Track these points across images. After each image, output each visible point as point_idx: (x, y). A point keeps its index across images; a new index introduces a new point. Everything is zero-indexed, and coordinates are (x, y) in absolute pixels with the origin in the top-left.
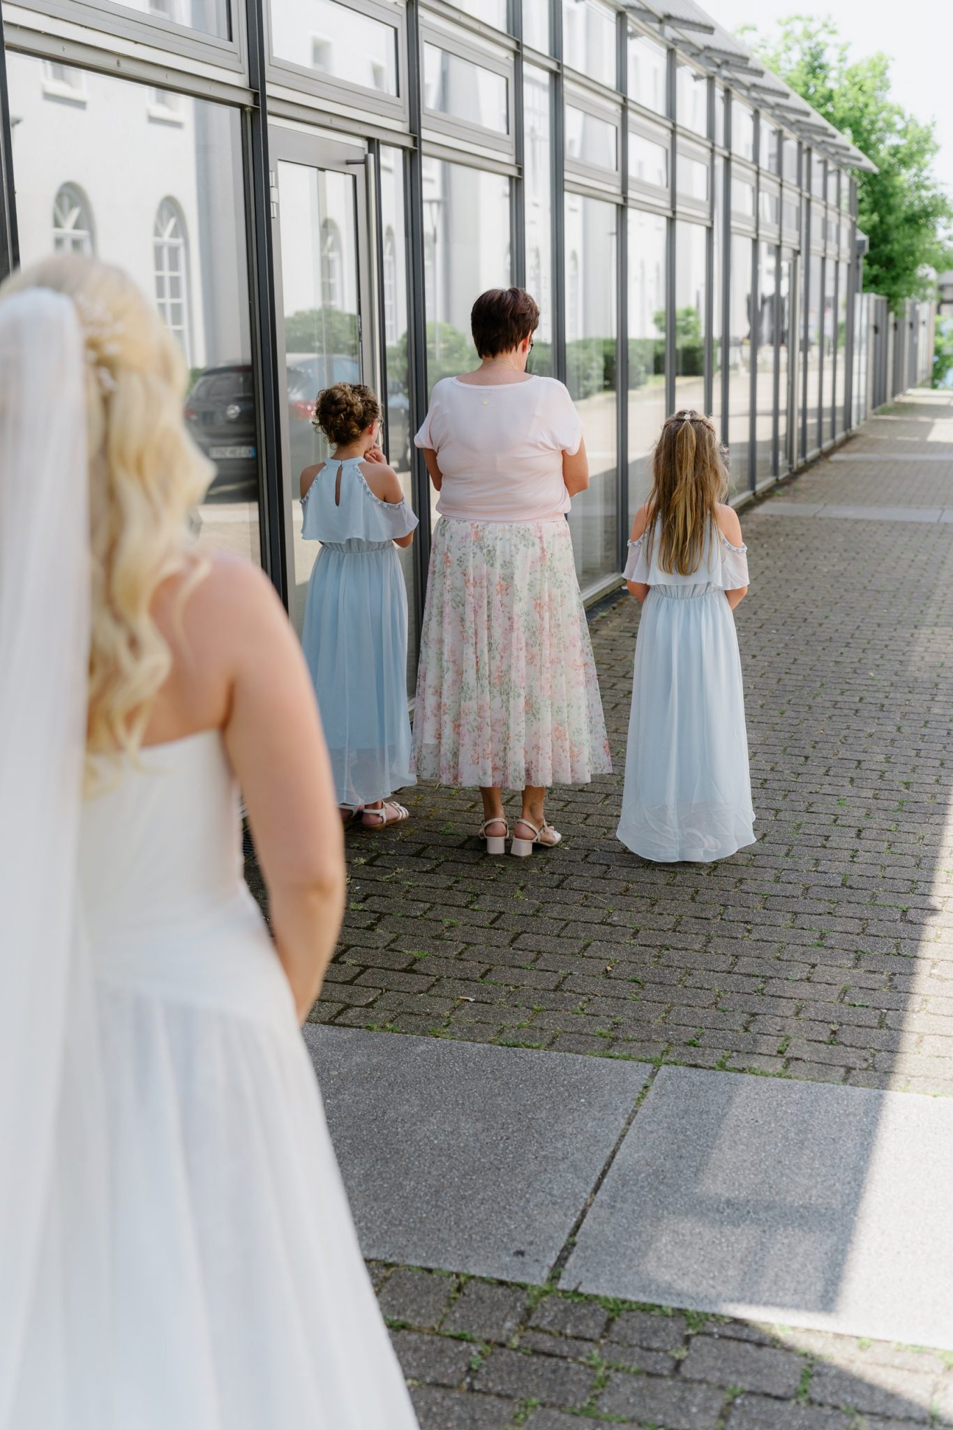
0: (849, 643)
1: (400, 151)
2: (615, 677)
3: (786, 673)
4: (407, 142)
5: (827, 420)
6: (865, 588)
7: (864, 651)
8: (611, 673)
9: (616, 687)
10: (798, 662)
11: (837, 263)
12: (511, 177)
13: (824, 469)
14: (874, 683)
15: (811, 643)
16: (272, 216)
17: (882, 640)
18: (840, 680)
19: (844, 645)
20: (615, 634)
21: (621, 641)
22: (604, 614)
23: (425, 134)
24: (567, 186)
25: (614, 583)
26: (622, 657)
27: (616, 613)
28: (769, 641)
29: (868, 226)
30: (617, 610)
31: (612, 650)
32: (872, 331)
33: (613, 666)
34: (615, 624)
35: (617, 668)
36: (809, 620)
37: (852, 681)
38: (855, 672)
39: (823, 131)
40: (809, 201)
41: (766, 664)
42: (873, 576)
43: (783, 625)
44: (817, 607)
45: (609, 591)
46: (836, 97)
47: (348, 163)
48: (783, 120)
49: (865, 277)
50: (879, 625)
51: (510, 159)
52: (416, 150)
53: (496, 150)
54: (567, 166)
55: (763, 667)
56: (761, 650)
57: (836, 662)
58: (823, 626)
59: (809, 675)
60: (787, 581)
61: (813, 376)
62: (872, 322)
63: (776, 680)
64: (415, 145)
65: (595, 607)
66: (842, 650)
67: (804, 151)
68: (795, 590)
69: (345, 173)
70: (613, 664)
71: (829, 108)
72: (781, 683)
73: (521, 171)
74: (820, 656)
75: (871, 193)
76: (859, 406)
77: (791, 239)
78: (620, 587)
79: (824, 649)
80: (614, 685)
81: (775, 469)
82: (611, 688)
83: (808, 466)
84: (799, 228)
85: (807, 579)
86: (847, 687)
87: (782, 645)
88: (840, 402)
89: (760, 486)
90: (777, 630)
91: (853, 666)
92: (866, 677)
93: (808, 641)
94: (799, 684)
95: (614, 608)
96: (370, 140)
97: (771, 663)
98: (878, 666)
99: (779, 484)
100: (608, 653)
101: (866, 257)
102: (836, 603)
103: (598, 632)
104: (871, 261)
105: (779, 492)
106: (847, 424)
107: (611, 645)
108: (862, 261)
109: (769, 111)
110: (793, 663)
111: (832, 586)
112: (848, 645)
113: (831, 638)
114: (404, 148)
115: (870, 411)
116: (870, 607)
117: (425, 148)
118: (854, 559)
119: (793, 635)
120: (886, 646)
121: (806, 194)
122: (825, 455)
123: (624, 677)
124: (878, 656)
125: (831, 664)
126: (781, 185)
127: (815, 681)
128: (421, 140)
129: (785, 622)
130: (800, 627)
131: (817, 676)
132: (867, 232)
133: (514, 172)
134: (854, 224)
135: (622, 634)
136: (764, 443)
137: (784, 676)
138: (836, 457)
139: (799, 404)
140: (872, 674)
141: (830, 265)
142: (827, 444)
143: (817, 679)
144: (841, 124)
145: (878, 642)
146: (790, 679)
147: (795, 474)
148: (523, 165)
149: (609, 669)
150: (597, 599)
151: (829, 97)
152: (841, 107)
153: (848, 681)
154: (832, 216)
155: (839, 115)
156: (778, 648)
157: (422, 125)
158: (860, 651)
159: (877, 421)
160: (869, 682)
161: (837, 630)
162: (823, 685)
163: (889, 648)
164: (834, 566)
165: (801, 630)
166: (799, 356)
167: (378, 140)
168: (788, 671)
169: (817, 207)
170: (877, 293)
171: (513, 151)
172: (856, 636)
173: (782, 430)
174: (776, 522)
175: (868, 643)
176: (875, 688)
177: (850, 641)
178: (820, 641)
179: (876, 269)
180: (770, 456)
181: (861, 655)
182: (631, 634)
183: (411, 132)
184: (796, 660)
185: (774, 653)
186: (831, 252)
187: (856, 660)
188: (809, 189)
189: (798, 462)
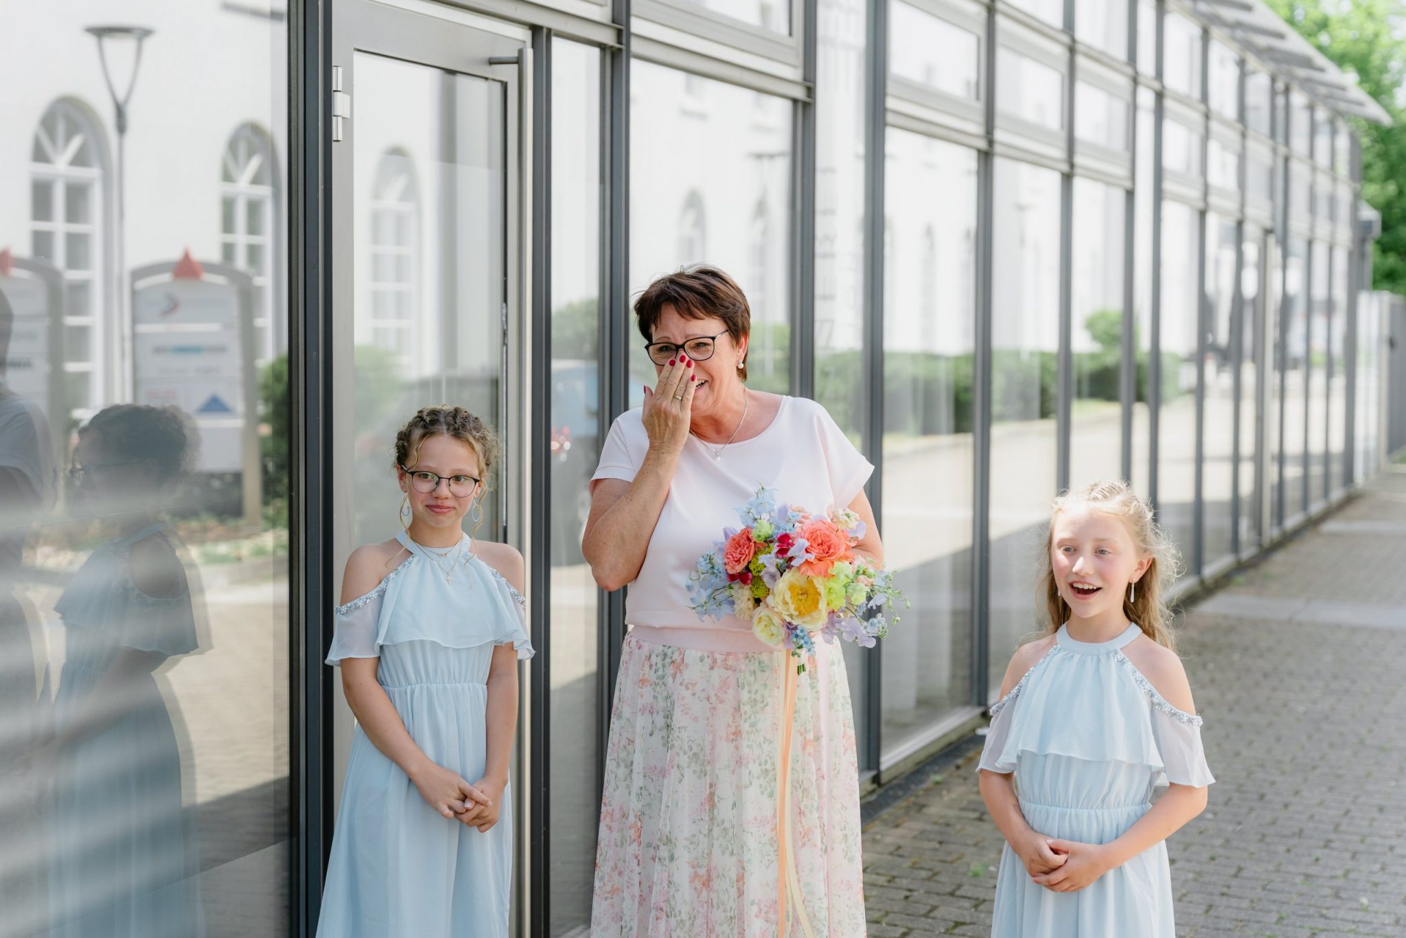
0: (1330, 841)
1: (596, 51)
2: (938, 894)
3: (1223, 894)
4: (608, 38)
5: (1316, 470)
6: (1362, 742)
7: (1354, 856)
8: (932, 886)
9: (936, 913)
10: (1244, 873)
11: (1331, 249)
12: (795, 101)
13: (1310, 546)
14: (1368, 918)
15: (1268, 840)
16: (334, 138)
17: (1385, 837)
18: (1312, 911)
19: (1322, 843)
20: (952, 813)
21: (958, 827)
22: (938, 778)
23: (637, 26)
24: (890, 118)
25: (963, 725)
26: (955, 856)
27: (959, 777)
28: (1201, 833)
29: (1381, 200)
30: (962, 772)
31: (940, 843)
32: (1385, 348)
33: (936, 874)
34: (953, 795)
35: (942, 878)
36: (1267, 798)
37: (1330, 913)
38: (1337, 896)
39: (1307, 63)
40: (1287, 160)
41: (1191, 876)
42: (1375, 721)
43: (1226, 804)
44: (1283, 773)
45: (954, 737)
46: (1334, 25)
47: (492, 62)
48: (1248, 46)
49: (1376, 270)
50: (1381, 810)
51: (795, 74)
52: (620, 50)
53: (770, 59)
54: (891, 88)
55: (1186, 881)
56: (1185, 849)
57: (1307, 876)
58: (1291, 808)
59: (1260, 899)
60: (1239, 726)
61: (1294, 406)
62: (1386, 332)
63: (1204, 908)
64: (620, 42)
65: (928, 764)
66: (1319, 853)
67: (1280, 92)
68: (1250, 743)
69: (486, 79)
70: (937, 870)
71: (1324, 38)
72: (1212, 913)
73: (811, 91)
74: (1280, 864)
75: (1383, 155)
76: (1367, 453)
77: (1259, 211)
78: (974, 730)
79: (1288, 851)
80: (934, 908)
81: (1235, 545)
82: (926, 916)
83: (1286, 540)
84: (1272, 197)
85: (1270, 724)
86: (1321, 924)
87: (1219, 842)
88: (1337, 445)
89: (1212, 569)
90: (1215, 814)
91: (1335, 883)
92: (1355, 905)
93: (1264, 836)
94: (1242, 916)
95: (958, 767)
96: (535, 29)
97: (1199, 874)
98: (1376, 885)
99: (1241, 567)
100: (935, 849)
101: (1378, 242)
102: (1314, 768)
103: (925, 810)
104: (1385, 248)
105: (1240, 579)
106: (1348, 477)
107: (941, 833)
108: (1371, 248)
109: (1226, 31)
110: (1236, 876)
111: (1310, 737)
112: (1327, 844)
113: (1301, 831)
114: (602, 47)
115: (1383, 457)
116: (1368, 775)
117: (636, 46)
118: (1347, 691)
119: (1239, 823)
120: (1392, 848)
121: (1282, 150)
122: (1313, 523)
123: (952, 894)
124: (1376, 867)
125: (1299, 880)
126: (1244, 135)
127: (1270, 911)
128: (629, 34)
129: (1230, 799)
130: (1252, 809)
131: (1274, 902)
132: (1375, 206)
133: (799, 93)
134: (1357, 197)
135: (964, 814)
136: (1218, 504)
137: (1217, 900)
138: (1331, 526)
139: (1272, 446)
140: (1364, 901)
141: (1320, 251)
142: (1316, 507)
143: (1274, 907)
144: (1341, 60)
145: (1377, 840)
146: (1228, 907)
147: (1267, 551)
148: (815, 83)
149: (929, 879)
150: (933, 750)
151: (1323, 25)
152: (1341, 37)
153: (1324, 912)
154: (1323, 184)
155: (1338, 47)
156: (1213, 847)
157: (634, 10)
158: (1347, 855)
159: (1394, 476)
160: (1359, 916)
161: (1312, 817)
162: (1281, 918)
163: (1398, 851)
164: (1315, 702)
165: (1253, 815)
166: (1272, 378)
167: (549, 30)
168: (1225, 890)
169: (1299, 170)
170: (1393, 291)
171: (799, 61)
172: (1343, 827)
173: (1246, 487)
174: (1228, 628)
175: (1362, 841)
176: (1368, 929)
177: (1333, 836)
178: (1283, 836)
179: (1392, 260)
180: (1227, 522)
181: (1350, 864)
182: (976, 815)
183: (613, 21)
184: (1240, 869)
185: (1205, 856)
186: (1323, 229)
187: (1340, 872)
188: (1287, 142)
189: (1272, 533)
